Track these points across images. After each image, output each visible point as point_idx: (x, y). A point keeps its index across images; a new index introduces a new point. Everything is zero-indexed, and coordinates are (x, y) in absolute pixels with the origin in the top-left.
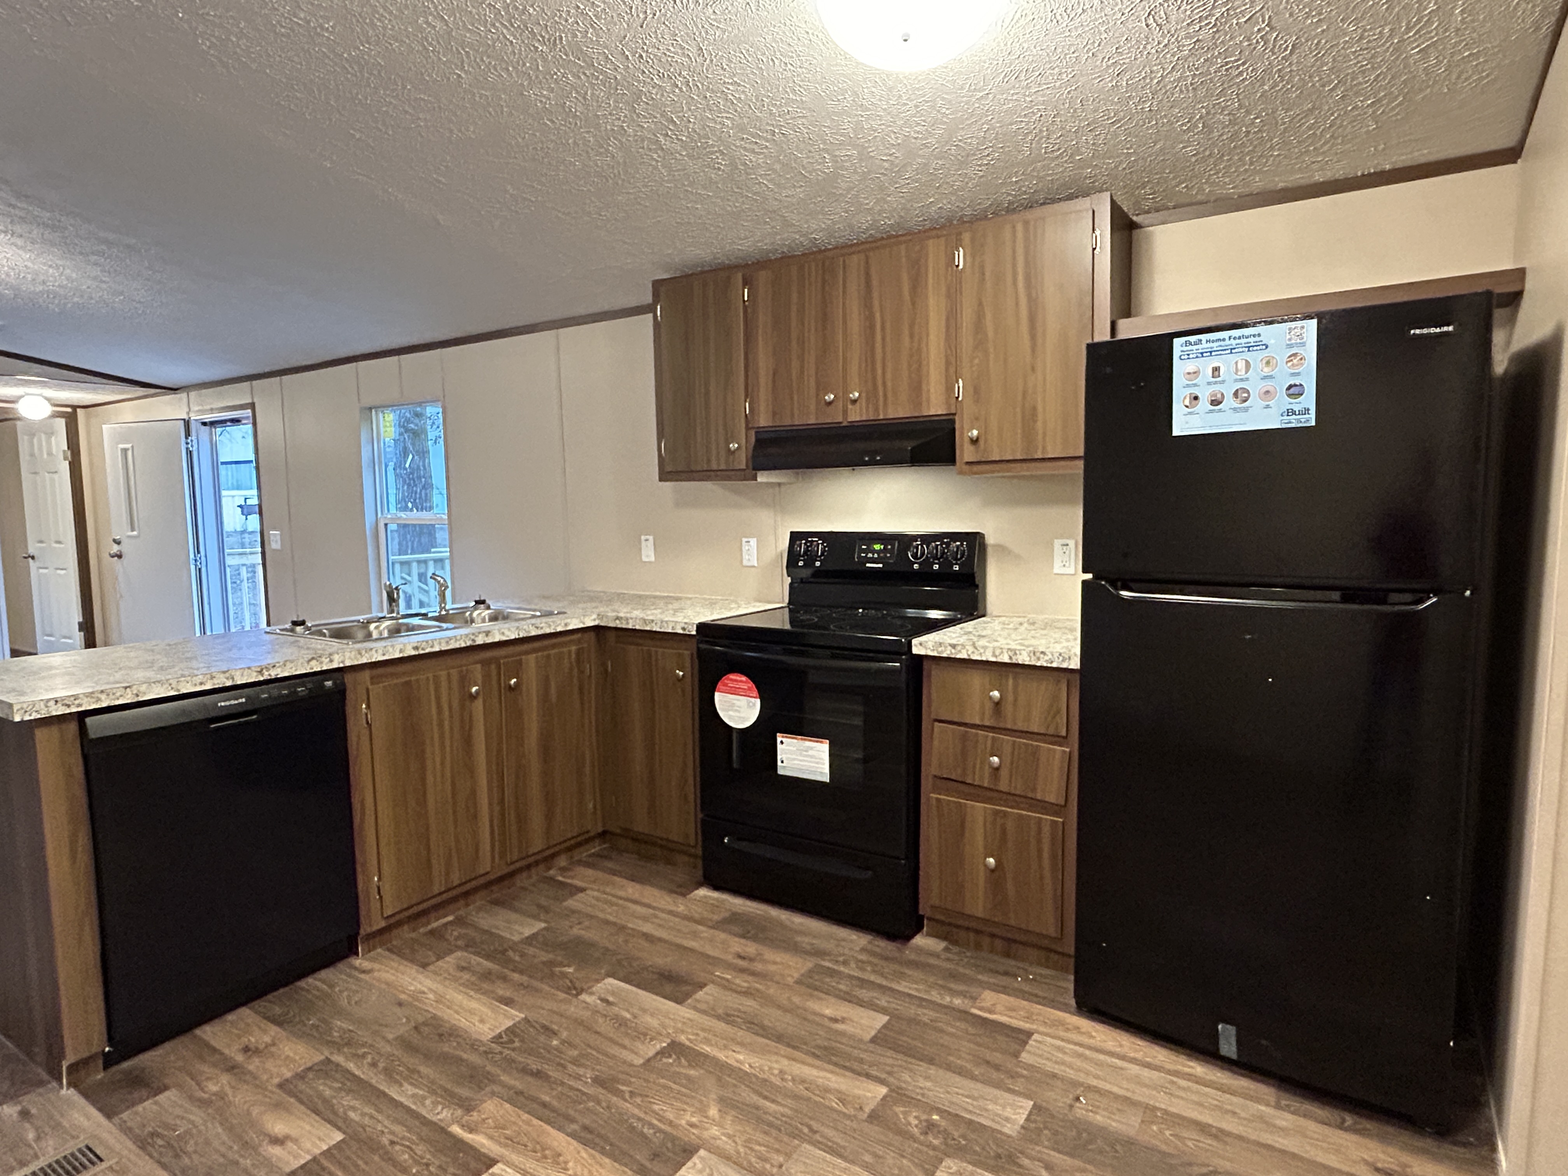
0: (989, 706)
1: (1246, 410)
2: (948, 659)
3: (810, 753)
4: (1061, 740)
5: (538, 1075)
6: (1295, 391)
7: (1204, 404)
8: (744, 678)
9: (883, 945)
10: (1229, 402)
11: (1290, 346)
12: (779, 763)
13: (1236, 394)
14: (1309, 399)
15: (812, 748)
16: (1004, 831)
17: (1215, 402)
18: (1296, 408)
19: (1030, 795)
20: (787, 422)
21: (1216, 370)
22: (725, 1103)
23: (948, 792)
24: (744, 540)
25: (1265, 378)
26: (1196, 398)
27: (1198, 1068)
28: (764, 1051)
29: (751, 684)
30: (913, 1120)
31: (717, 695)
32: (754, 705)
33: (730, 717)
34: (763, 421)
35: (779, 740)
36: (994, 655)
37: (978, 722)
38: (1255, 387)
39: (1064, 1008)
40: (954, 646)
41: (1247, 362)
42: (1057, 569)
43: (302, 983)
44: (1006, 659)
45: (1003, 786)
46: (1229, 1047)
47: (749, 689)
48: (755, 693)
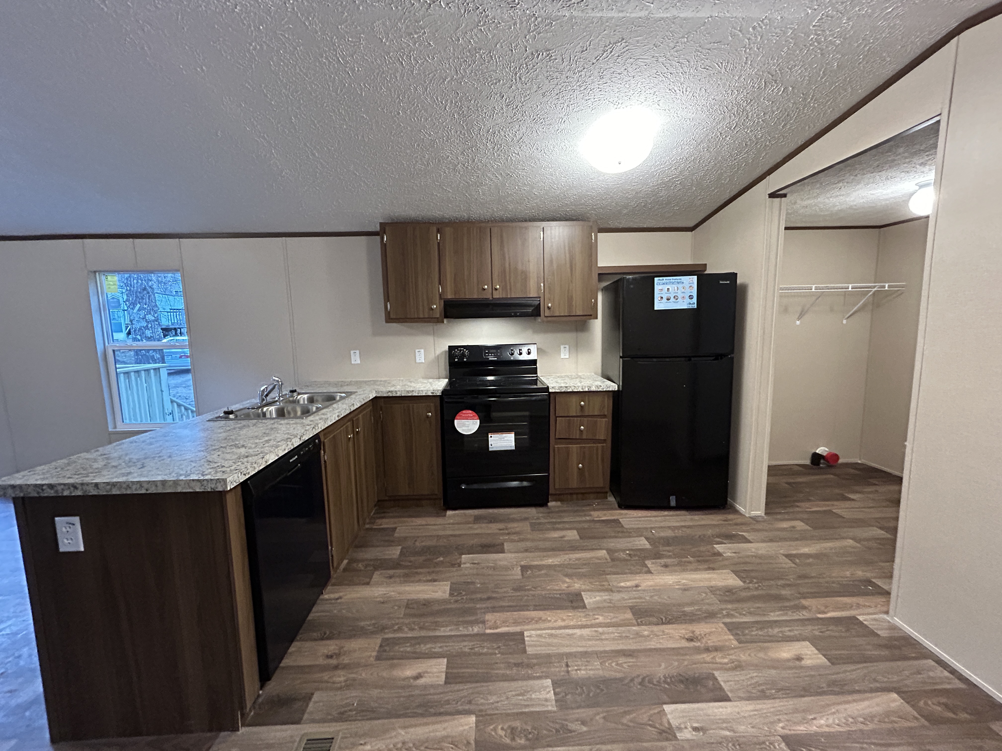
0: (579, 407)
1: (677, 302)
2: (564, 392)
3: (505, 439)
4: (604, 416)
5: (489, 598)
6: (691, 297)
7: (665, 300)
8: (471, 412)
9: (541, 509)
10: (672, 299)
11: (690, 283)
12: (490, 446)
13: (674, 297)
14: (695, 300)
15: (506, 437)
16: (584, 453)
17: (668, 299)
18: (691, 302)
19: (594, 438)
20: (462, 296)
21: (668, 289)
22: (567, 575)
23: (561, 443)
24: (417, 350)
25: (683, 293)
26: (662, 298)
27: (666, 513)
28: (556, 556)
29: (474, 414)
30: (622, 555)
31: (456, 421)
32: (476, 422)
33: (463, 430)
34: (450, 296)
35: (490, 436)
36: (582, 389)
37: (574, 414)
38: (680, 295)
39: (616, 509)
40: (566, 387)
41: (678, 288)
42: (562, 356)
43: (310, 618)
44: (587, 390)
45: (584, 437)
46: (673, 503)
47: (474, 416)
48: (477, 417)
